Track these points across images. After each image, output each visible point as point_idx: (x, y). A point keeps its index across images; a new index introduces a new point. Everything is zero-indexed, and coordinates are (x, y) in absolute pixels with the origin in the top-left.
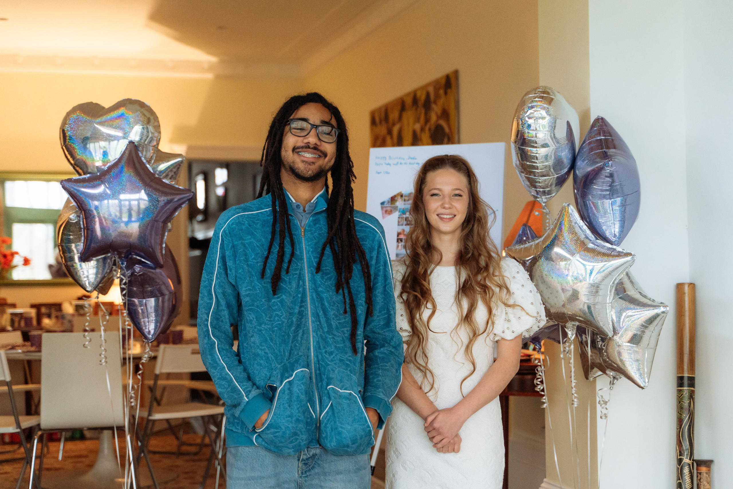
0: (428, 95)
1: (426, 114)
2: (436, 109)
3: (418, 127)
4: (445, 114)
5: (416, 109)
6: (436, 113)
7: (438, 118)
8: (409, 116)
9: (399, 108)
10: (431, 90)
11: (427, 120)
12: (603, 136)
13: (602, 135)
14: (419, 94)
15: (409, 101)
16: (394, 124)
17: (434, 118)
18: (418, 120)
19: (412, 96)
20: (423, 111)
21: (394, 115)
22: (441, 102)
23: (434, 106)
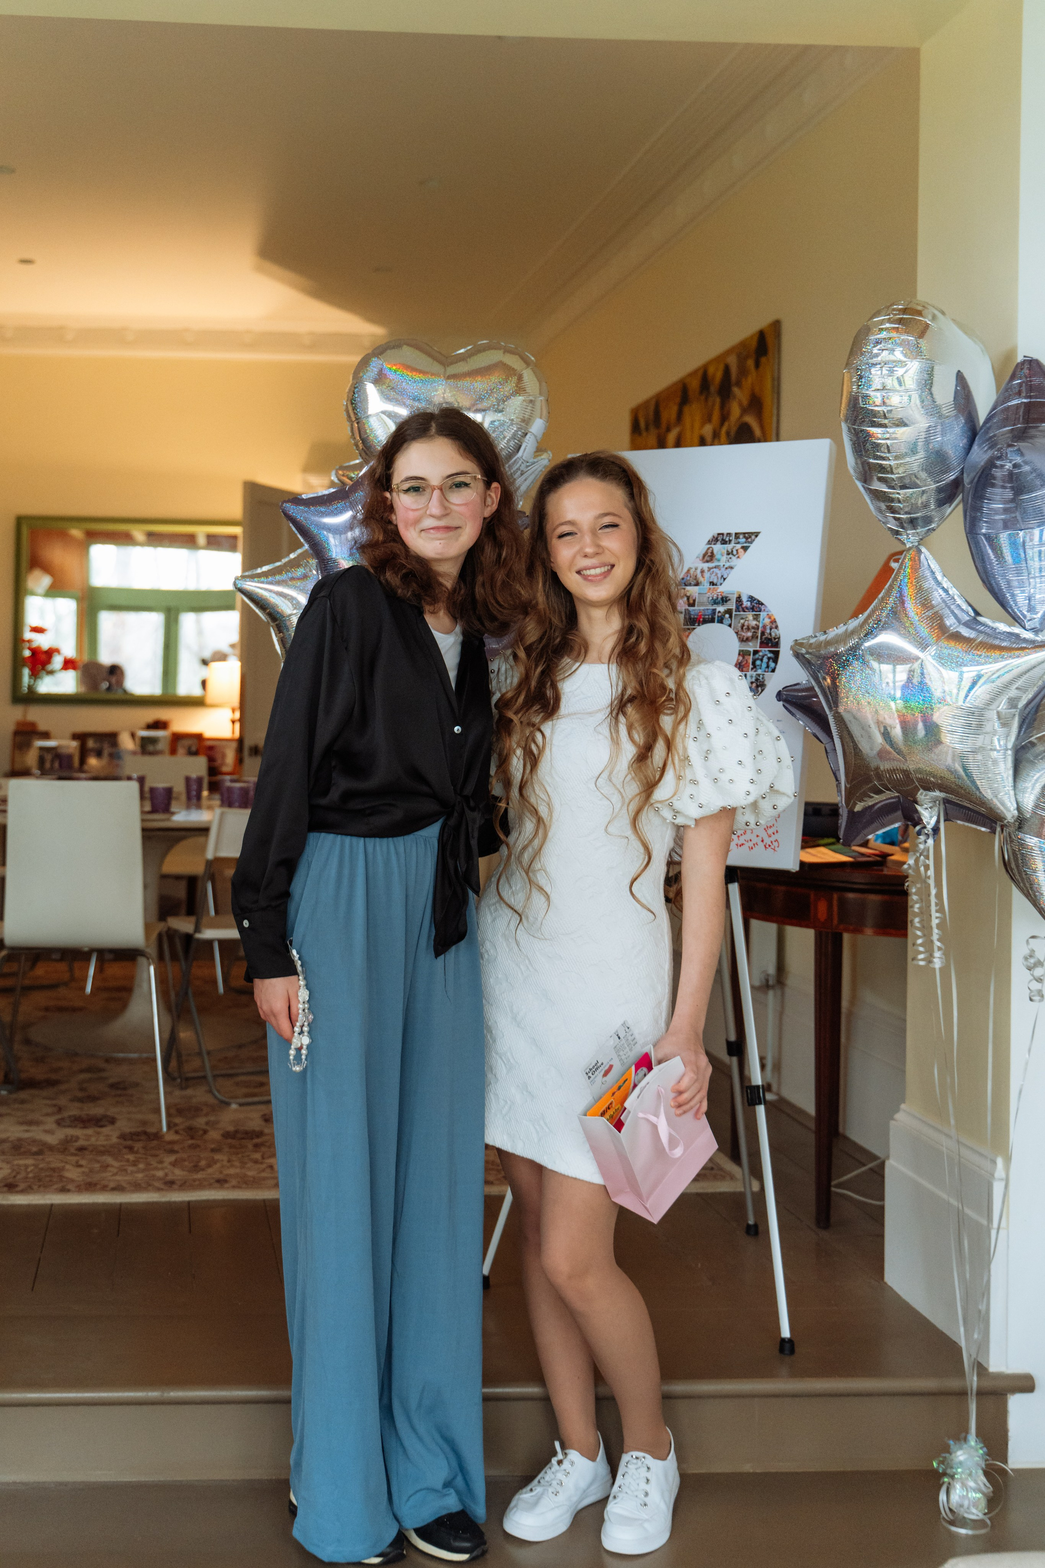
0: (727, 370)
1: (723, 406)
2: (740, 395)
3: (708, 430)
4: (756, 404)
5: (706, 400)
6: (740, 405)
7: (744, 411)
8: (694, 413)
9: (678, 400)
10: (732, 361)
11: (724, 418)
12: (1026, 397)
13: (1024, 394)
14: (711, 370)
15: (695, 384)
16: (668, 430)
17: (735, 411)
18: (709, 419)
19: (700, 373)
20: (718, 400)
21: (669, 413)
22: (748, 382)
23: (735, 390)
